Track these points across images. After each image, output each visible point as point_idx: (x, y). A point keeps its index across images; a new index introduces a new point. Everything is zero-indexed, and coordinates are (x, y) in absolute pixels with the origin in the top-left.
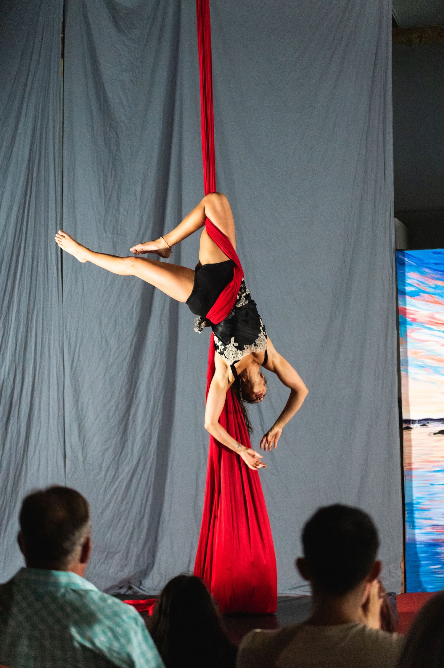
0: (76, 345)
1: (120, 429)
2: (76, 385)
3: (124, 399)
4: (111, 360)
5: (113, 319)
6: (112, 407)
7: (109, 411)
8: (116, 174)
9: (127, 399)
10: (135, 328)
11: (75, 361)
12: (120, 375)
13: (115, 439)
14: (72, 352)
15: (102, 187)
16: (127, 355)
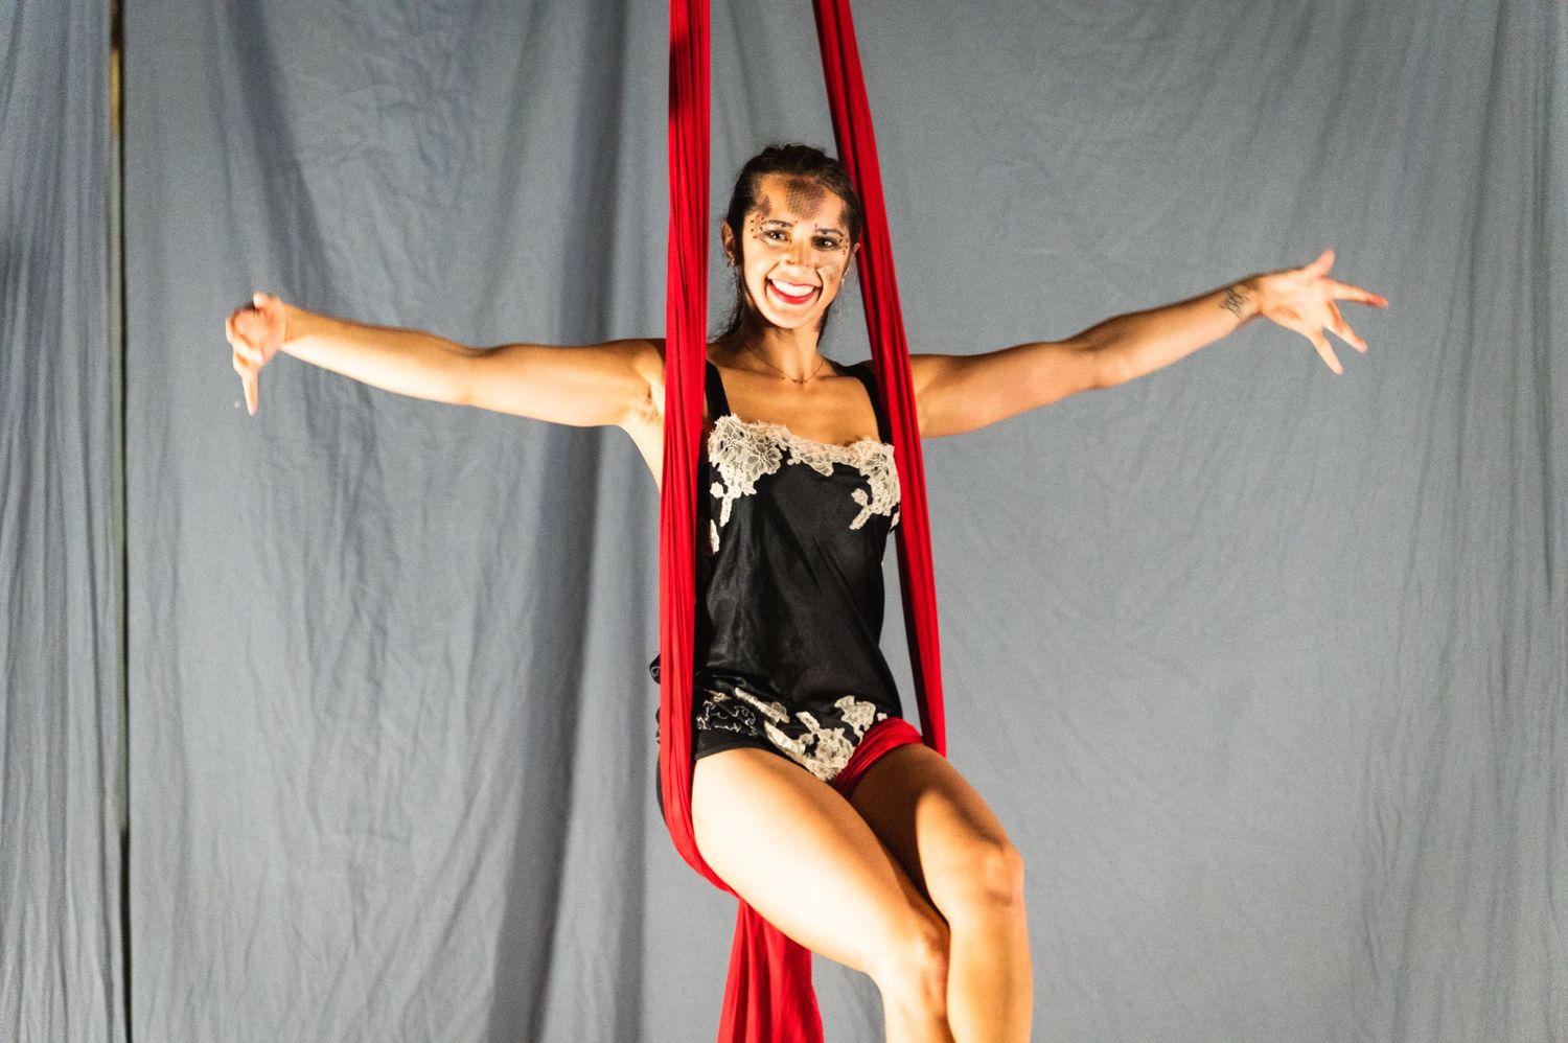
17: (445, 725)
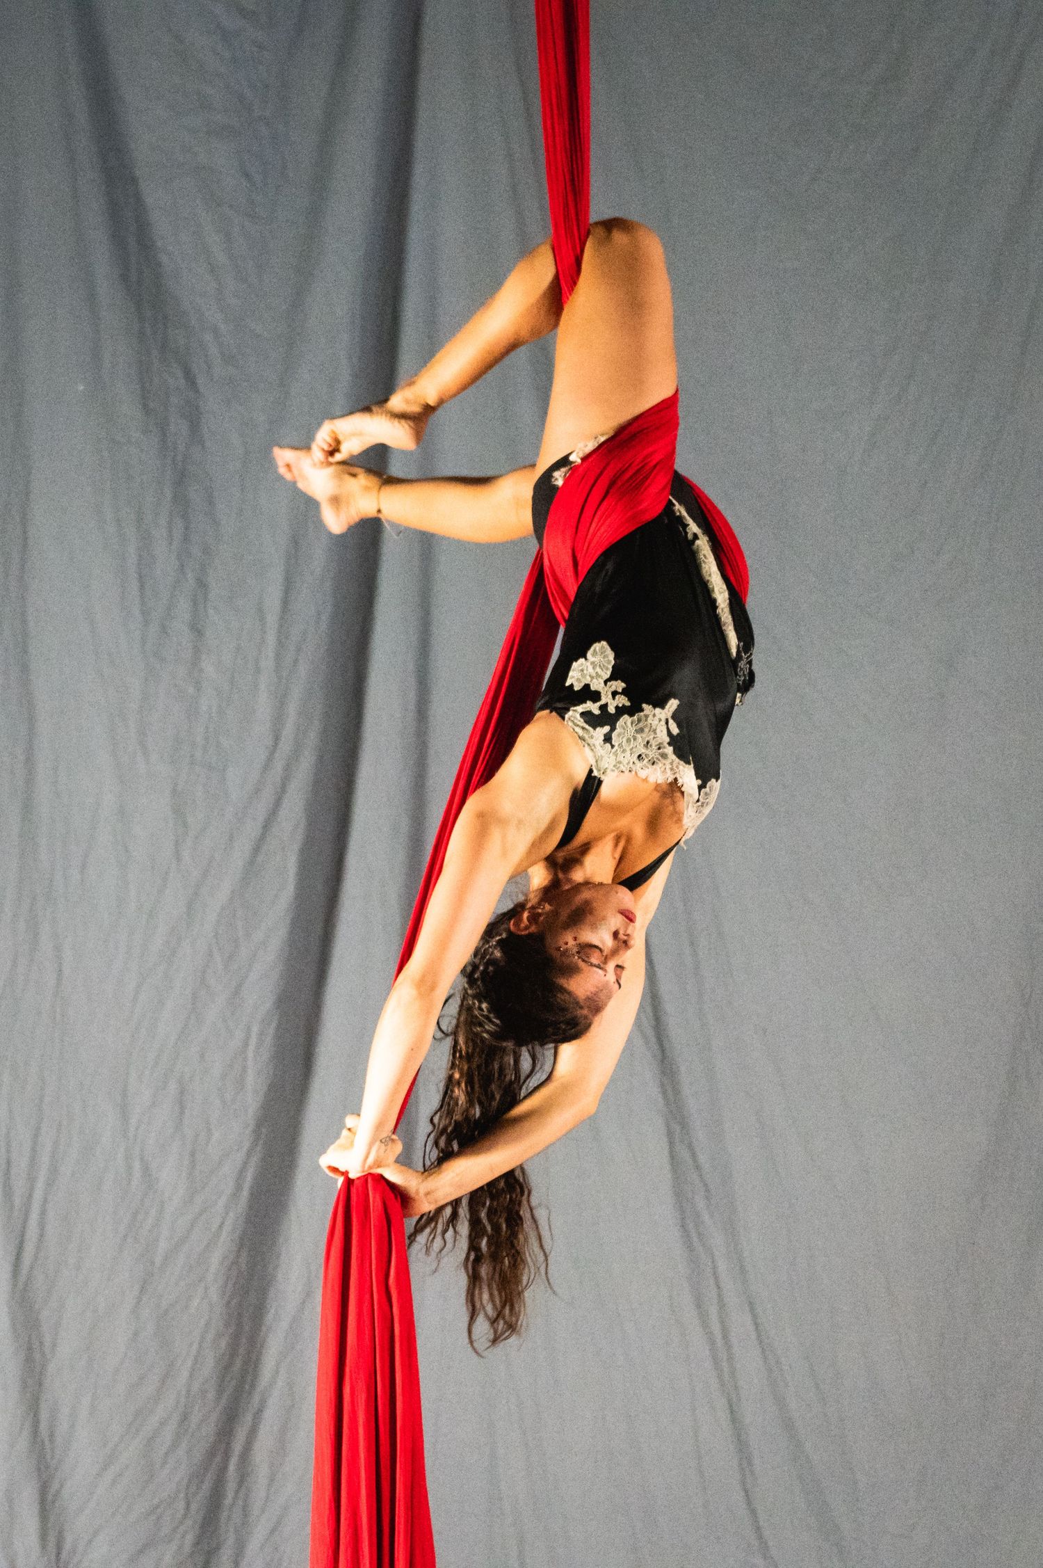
0: (32, 1189)
1: (194, 1507)
2: (30, 1337)
3: (211, 1395)
4: (163, 1245)
5: (173, 1087)
6: (163, 1423)
7: (150, 1441)
8: (187, 528)
9: (220, 1391)
10: (252, 1123)
11: (29, 1249)
12: (196, 1302)
13: (173, 1547)
14: (16, 1213)
15: (134, 585)
16: (221, 1227)
17: (258, 670)
